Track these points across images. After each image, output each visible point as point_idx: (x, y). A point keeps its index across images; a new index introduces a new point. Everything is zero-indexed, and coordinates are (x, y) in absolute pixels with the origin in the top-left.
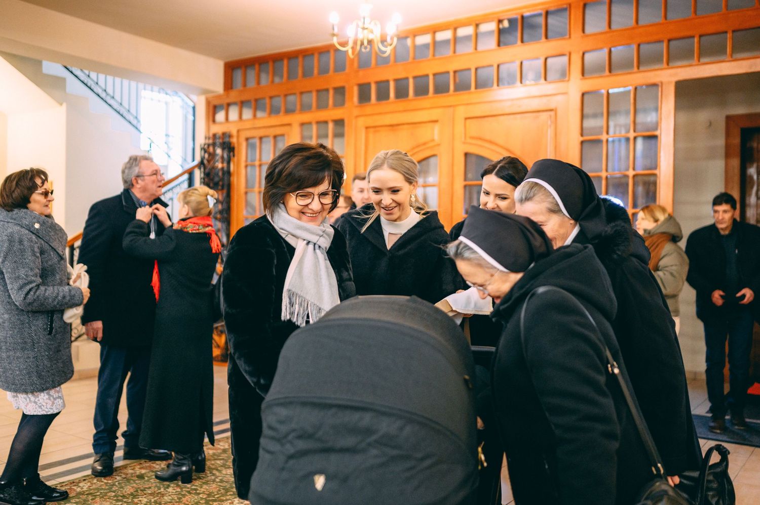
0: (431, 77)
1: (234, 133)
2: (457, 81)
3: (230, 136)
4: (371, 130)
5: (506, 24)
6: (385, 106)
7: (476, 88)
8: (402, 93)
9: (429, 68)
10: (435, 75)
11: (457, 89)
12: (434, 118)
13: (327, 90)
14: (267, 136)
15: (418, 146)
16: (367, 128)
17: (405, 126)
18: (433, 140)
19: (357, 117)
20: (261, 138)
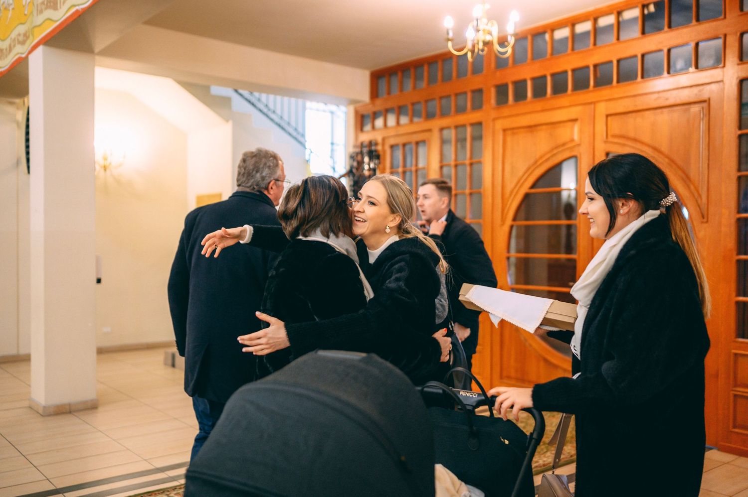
0: (570, 73)
1: (380, 140)
2: (598, 75)
3: (376, 144)
4: (509, 132)
5: (652, 8)
6: (522, 107)
7: (618, 82)
8: (540, 92)
9: (568, 63)
10: (574, 71)
11: (597, 85)
12: (573, 117)
13: (465, 93)
14: (409, 143)
15: (557, 147)
16: (504, 130)
17: (544, 127)
18: (572, 140)
19: (494, 119)
20: (404, 145)
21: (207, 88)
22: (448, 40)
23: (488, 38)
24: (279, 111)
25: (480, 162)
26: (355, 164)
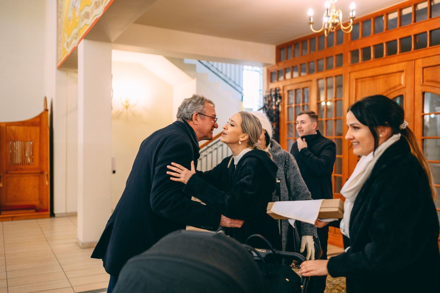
0: (398, 41)
1: (281, 87)
2: (417, 41)
3: (279, 90)
4: (360, 80)
6: (368, 64)
7: (430, 45)
8: (379, 55)
9: (397, 35)
10: (401, 39)
11: (416, 48)
12: (401, 69)
13: (332, 56)
14: (299, 89)
15: (390, 89)
16: (356, 79)
17: (382, 76)
18: (400, 85)
19: (350, 73)
20: (296, 90)
21: (182, 60)
22: (310, 23)
23: (336, 21)
24: (224, 72)
25: (341, 100)
26: (267, 102)
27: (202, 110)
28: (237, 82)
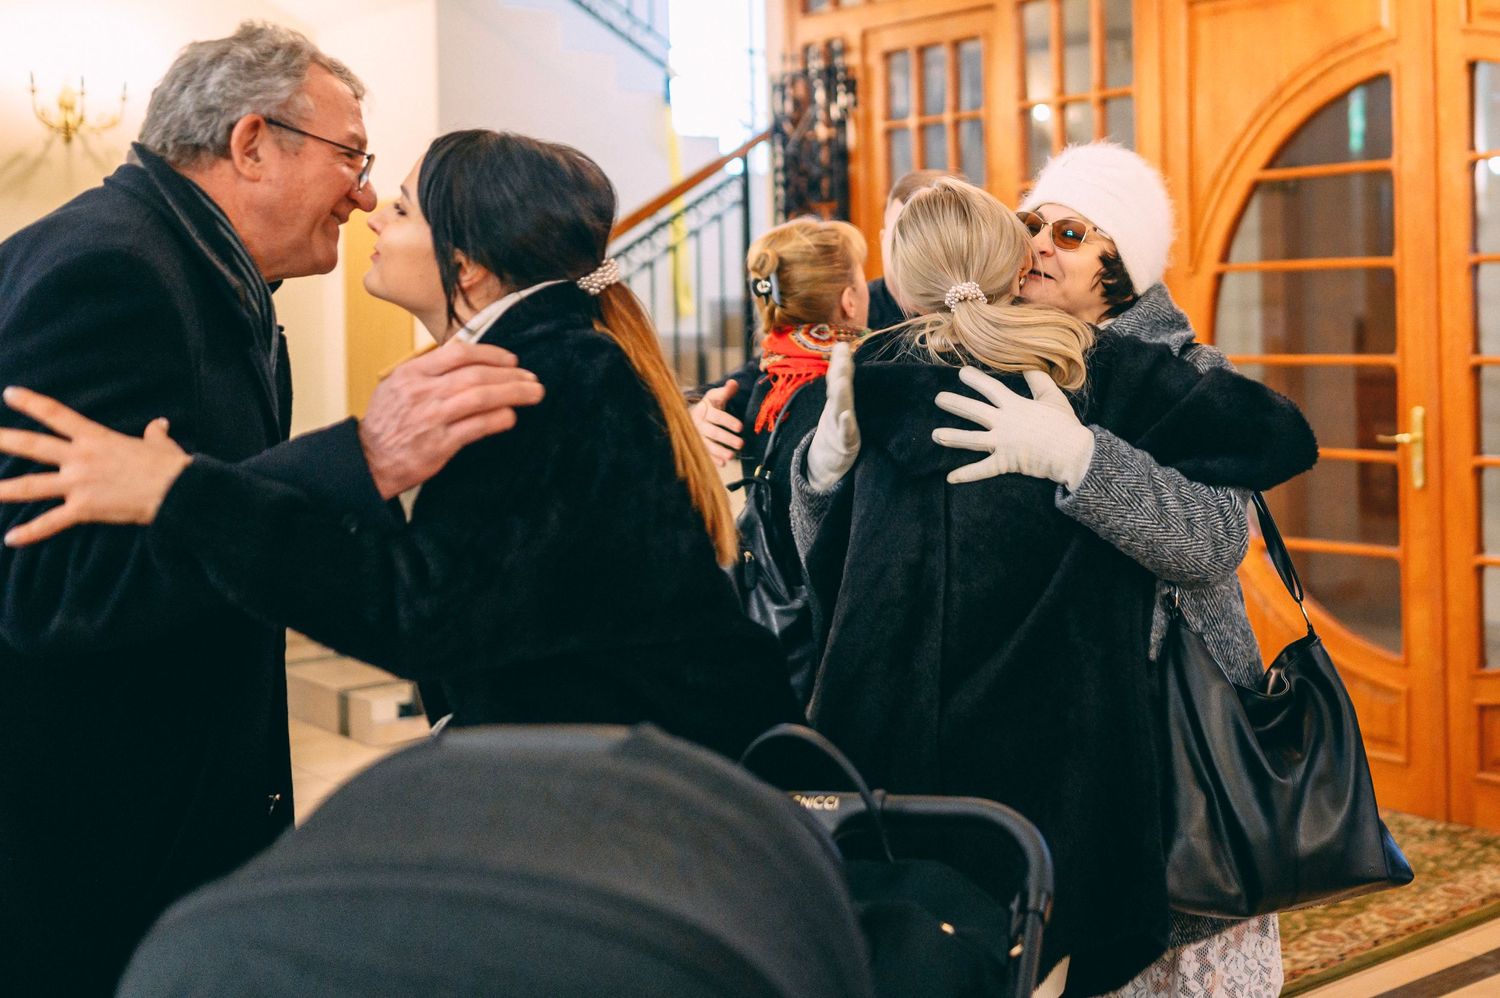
1: (854, 40)
3: (845, 50)
4: (1204, 9)
14: (935, 45)
15: (1335, 49)
18: (1377, 29)
20: (922, 51)
25: (1126, 96)
26: (789, 107)
27: (286, 105)
28: (641, 12)
